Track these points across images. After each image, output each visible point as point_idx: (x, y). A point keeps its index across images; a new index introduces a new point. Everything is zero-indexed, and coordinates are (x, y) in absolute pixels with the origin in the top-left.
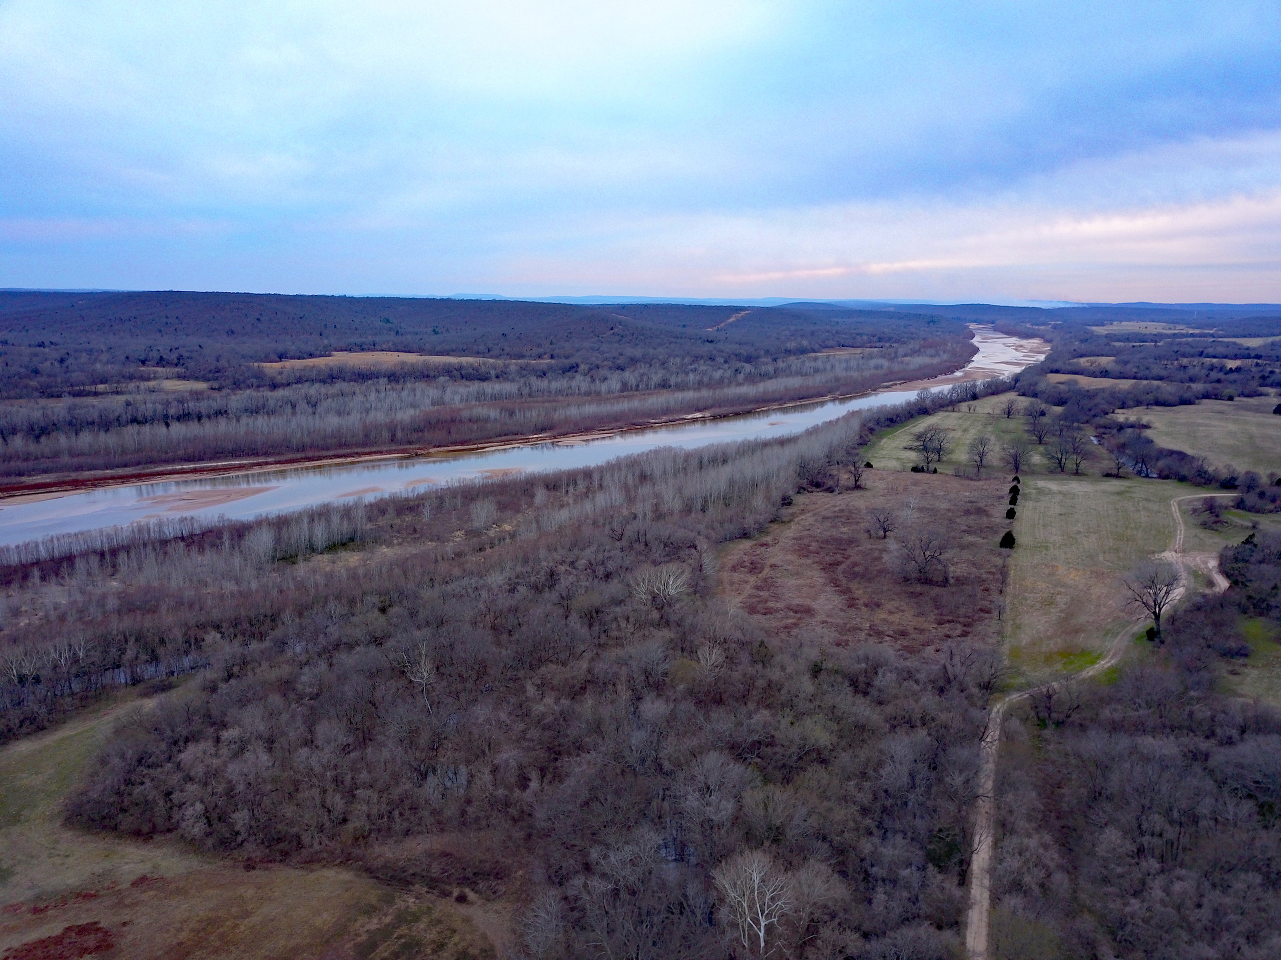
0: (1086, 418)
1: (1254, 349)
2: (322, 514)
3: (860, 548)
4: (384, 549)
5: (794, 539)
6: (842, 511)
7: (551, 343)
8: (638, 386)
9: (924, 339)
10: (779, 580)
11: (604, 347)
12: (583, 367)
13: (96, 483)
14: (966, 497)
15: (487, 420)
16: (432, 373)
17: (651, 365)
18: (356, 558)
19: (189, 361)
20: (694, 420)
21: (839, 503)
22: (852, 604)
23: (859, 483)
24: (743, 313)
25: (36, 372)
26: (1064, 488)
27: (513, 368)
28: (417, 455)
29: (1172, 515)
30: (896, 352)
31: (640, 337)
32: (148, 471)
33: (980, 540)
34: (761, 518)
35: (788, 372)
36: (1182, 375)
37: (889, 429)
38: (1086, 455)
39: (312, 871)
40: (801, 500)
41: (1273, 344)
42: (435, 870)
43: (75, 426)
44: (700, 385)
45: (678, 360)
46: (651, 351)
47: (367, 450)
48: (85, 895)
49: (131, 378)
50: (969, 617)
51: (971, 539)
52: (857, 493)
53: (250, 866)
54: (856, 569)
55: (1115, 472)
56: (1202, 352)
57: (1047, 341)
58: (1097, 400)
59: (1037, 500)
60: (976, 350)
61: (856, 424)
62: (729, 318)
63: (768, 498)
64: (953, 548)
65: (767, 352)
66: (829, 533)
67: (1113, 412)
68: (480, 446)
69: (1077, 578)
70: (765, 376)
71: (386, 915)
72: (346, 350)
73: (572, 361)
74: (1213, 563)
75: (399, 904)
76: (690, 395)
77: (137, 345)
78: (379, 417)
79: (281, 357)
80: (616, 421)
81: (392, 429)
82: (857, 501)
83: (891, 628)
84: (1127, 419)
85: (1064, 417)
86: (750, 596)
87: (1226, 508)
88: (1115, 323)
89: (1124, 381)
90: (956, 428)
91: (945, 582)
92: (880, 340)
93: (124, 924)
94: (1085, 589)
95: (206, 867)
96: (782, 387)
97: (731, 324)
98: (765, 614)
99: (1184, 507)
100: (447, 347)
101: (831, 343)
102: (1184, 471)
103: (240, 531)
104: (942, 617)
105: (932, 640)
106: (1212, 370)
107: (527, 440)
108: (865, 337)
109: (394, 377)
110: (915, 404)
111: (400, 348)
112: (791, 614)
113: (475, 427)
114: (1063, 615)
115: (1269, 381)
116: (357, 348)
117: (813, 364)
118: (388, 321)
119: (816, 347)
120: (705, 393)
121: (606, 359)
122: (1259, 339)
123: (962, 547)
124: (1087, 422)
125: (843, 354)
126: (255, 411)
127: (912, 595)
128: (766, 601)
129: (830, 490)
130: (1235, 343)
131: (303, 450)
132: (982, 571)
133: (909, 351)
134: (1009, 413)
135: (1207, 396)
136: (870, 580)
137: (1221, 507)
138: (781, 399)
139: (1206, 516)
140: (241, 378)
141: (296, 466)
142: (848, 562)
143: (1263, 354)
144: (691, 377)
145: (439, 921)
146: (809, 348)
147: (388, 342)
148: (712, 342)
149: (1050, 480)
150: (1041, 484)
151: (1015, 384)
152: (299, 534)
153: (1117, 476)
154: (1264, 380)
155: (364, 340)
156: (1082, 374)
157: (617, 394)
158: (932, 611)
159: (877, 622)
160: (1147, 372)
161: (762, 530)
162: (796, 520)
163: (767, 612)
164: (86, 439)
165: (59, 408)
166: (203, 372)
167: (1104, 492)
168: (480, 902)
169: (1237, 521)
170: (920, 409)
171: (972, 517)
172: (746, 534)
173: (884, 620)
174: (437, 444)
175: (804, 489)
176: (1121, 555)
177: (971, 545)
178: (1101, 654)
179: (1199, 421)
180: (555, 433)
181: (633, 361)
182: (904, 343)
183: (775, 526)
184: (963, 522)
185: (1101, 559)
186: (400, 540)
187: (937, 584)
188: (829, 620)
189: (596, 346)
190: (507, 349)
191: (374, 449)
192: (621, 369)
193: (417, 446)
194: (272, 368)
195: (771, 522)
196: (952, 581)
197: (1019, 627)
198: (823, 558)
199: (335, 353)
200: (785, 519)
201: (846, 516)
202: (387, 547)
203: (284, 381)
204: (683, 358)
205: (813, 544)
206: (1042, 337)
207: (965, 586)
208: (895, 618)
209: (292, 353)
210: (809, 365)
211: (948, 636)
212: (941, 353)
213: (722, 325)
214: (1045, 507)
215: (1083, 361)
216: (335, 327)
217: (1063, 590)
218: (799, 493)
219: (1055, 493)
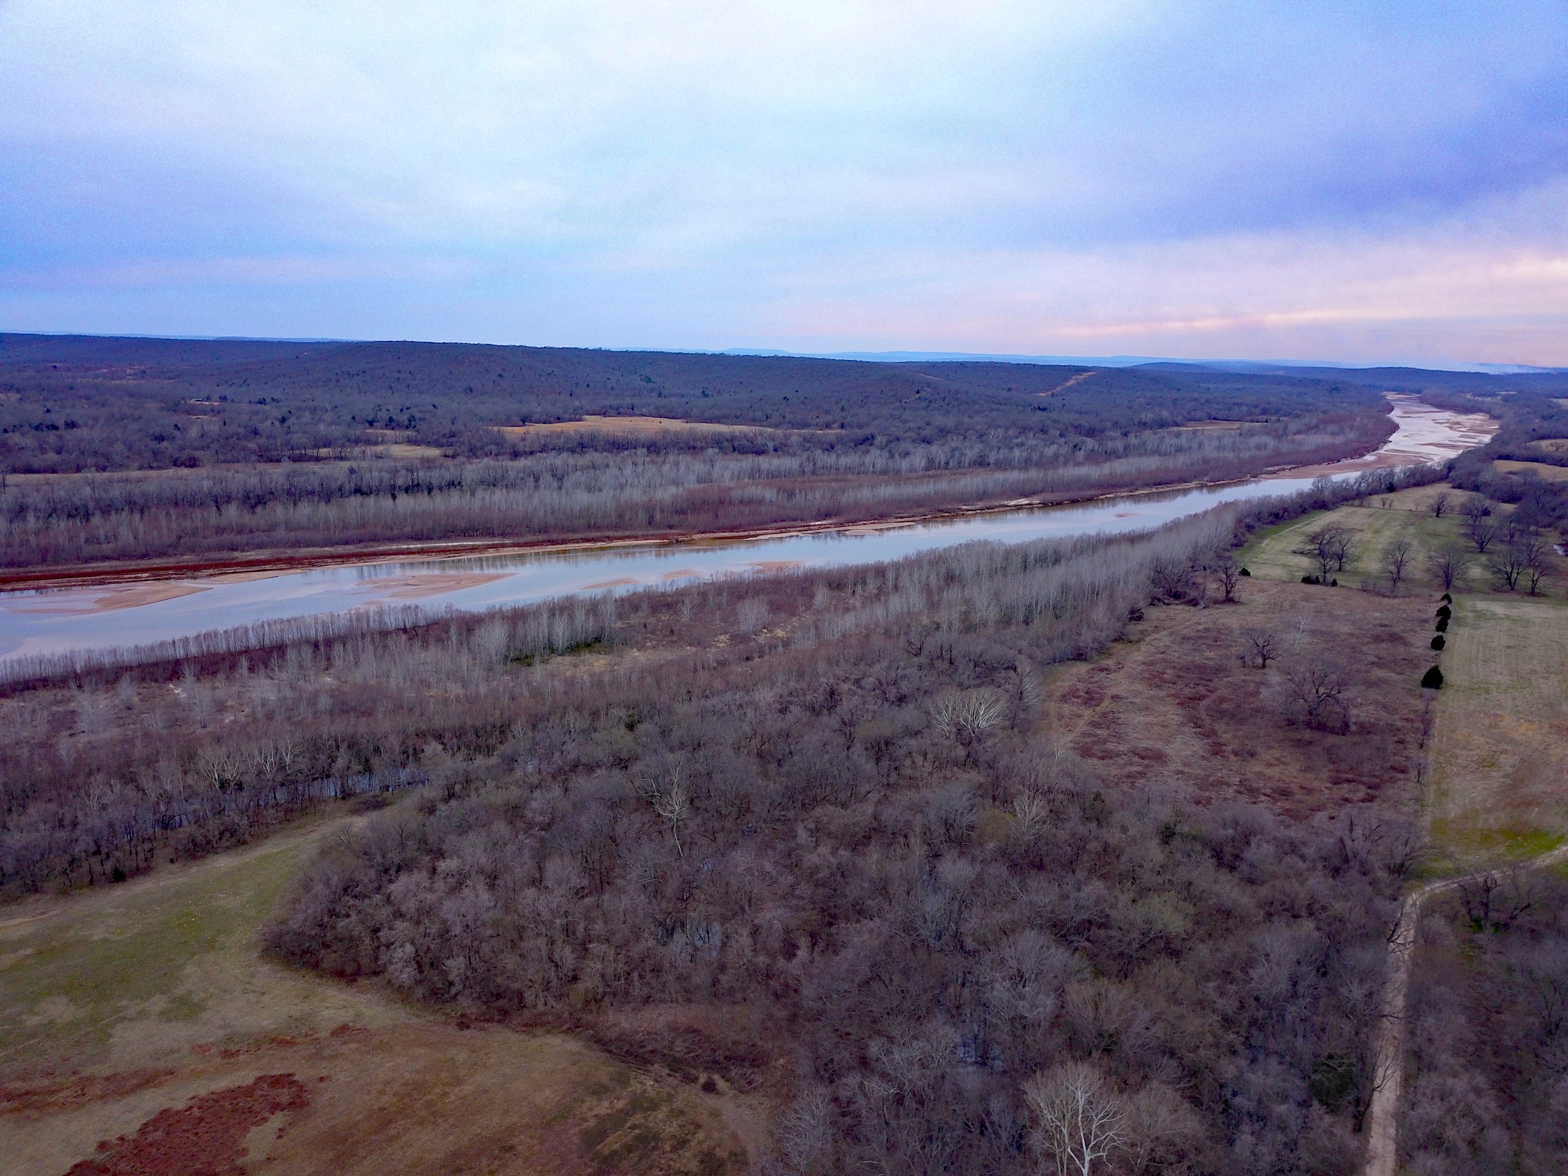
0: (1546, 520)
2: (564, 608)
3: (1230, 679)
4: (636, 653)
5: (1143, 663)
6: (1207, 630)
7: (843, 409)
8: (947, 463)
9: (1326, 412)
10: (1122, 716)
11: (907, 415)
12: (880, 439)
13: (312, 562)
14: (1376, 618)
15: (761, 502)
16: (699, 444)
17: (965, 438)
18: (602, 662)
19: (421, 423)
20: (1019, 508)
21: (1205, 619)
22: (1217, 750)
23: (1231, 595)
24: (1086, 375)
25: (256, 432)
26: (1514, 612)
27: (795, 439)
28: (677, 541)
30: (1285, 428)
31: (954, 403)
32: (371, 550)
33: (1394, 676)
34: (1102, 636)
35: (1142, 450)
37: (1274, 527)
38: (1547, 570)
39: (534, 1036)
40: (1154, 614)
42: (679, 1048)
43: (294, 495)
44: (1027, 464)
45: (1000, 432)
46: (966, 420)
47: (620, 534)
48: (280, 1041)
49: (357, 441)
50: (1377, 777)
51: (1381, 673)
52: (1228, 608)
53: (463, 1024)
54: (1224, 706)
57: (1494, 417)
59: (1476, 627)
60: (1395, 428)
61: (1229, 519)
62: (1067, 380)
63: (1112, 609)
64: (1356, 685)
65: (1115, 424)
66: (1190, 658)
68: (752, 533)
69: (1530, 733)
70: (1112, 455)
71: (618, 1098)
72: (600, 414)
73: (867, 431)
75: (635, 1086)
76: (1014, 476)
77: (364, 403)
78: (635, 494)
79: (525, 420)
80: (919, 506)
81: (650, 509)
82: (1227, 618)
83: (1269, 785)
85: (1516, 518)
86: (1084, 734)
90: (1365, 528)
91: (1344, 729)
92: (1264, 412)
93: (322, 1079)
94: (1541, 748)
95: (415, 1021)
96: (1134, 469)
97: (1070, 388)
98: (1102, 758)
100: (717, 413)
101: (1199, 414)
103: (470, 624)
104: (1339, 775)
105: (1325, 804)
107: (808, 528)
108: (1244, 409)
109: (655, 447)
110: (1310, 495)
111: (662, 413)
112: (1137, 759)
113: (747, 510)
114: (1508, 781)
116: (613, 412)
117: (1174, 441)
118: (649, 380)
119: (1179, 419)
120: (1033, 474)
121: (909, 430)
123: (1369, 684)
124: (1550, 526)
125: (1215, 429)
126: (492, 483)
127: (1299, 743)
128: (1105, 742)
129: (1193, 603)
131: (546, 532)
132: (1396, 717)
133: (1303, 427)
134: (1438, 511)
136: (1242, 721)
138: (1132, 484)
140: (478, 444)
141: (537, 549)
142: (1213, 697)
144: (1017, 453)
145: (681, 1112)
146: (1170, 420)
147: (649, 405)
148: (1044, 409)
149: (1494, 600)
150: (1481, 605)
151: (1448, 473)
152: (536, 631)
155: (621, 402)
156: (1544, 462)
157: (921, 473)
158: (1325, 766)
159: (1249, 776)
161: (1103, 650)
162: (1147, 639)
163: (1106, 756)
164: (304, 510)
165: (277, 474)
166: (435, 437)
168: (731, 1093)
170: (1315, 502)
171: (1384, 645)
172: (1081, 655)
173: (1260, 774)
174: (702, 530)
175: (1159, 600)
177: (1381, 682)
178: (1560, 838)
180: (842, 520)
181: (943, 432)
182: (1298, 416)
183: (1119, 646)
184: (1371, 651)
186: (654, 643)
187: (1333, 731)
188: (1186, 770)
189: (898, 413)
190: (789, 416)
191: (628, 533)
192: (927, 441)
193: (678, 531)
194: (513, 433)
195: (1116, 640)
196: (1353, 728)
197: (1445, 794)
198: (1181, 689)
199: (586, 417)
200: (1132, 638)
201: (1215, 637)
202: (639, 650)
203: (527, 449)
204: (1007, 429)
205: (1168, 671)
206: (1488, 412)
207: (1372, 736)
208: (1275, 772)
209: (537, 416)
210: (1170, 442)
211: (1347, 800)
212: (1347, 430)
213: (1058, 389)
214: (1486, 636)
215: (1545, 444)
216: (588, 385)
217: (1509, 748)
218: (1152, 604)
219: (1501, 618)
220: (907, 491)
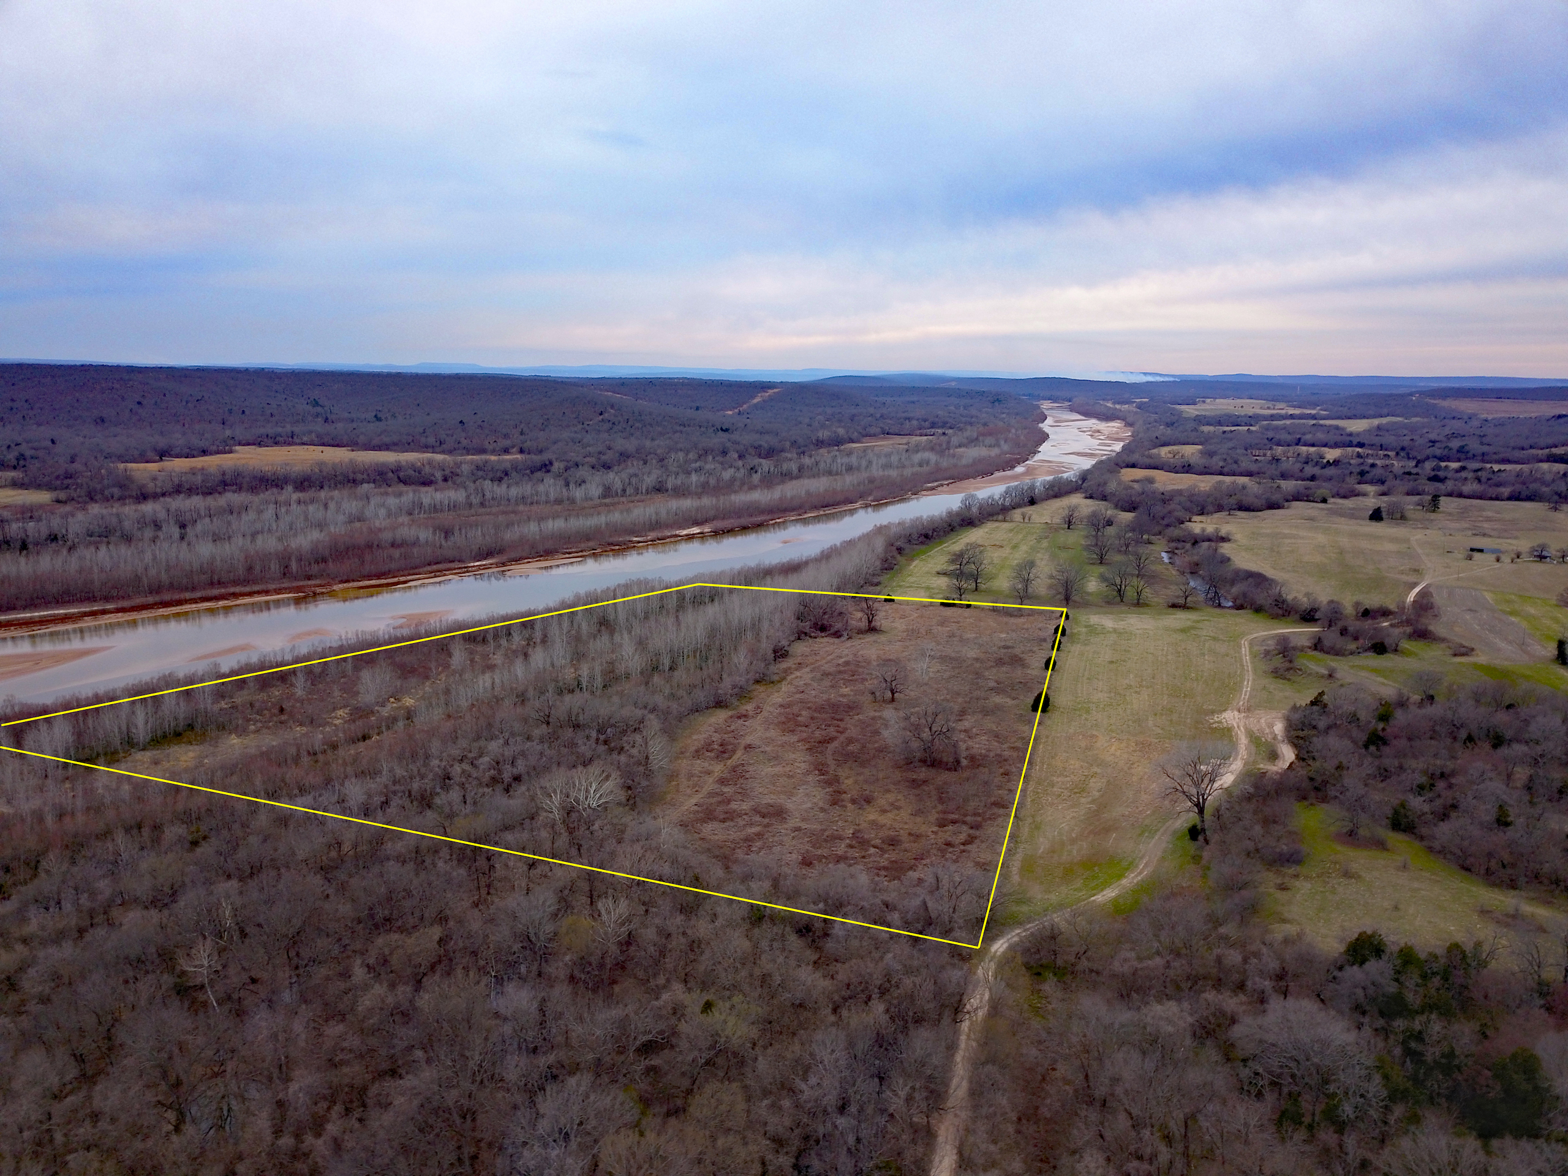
0: (1157, 529)
1: (1358, 434)
3: (861, 717)
4: (234, 740)
5: (781, 706)
6: (847, 663)
7: (522, 433)
8: (624, 490)
9: (985, 424)
10: (751, 768)
11: (588, 439)
12: (557, 466)
14: (1001, 640)
15: (416, 543)
16: (359, 477)
17: (645, 463)
18: (191, 754)
19: (33, 461)
20: (690, 538)
21: (846, 652)
22: (835, 801)
23: (873, 624)
24: (771, 392)
26: (1121, 625)
27: (466, 467)
28: (315, 594)
29: (1241, 660)
30: (949, 442)
31: (637, 425)
33: (1010, 702)
34: (741, 680)
35: (814, 472)
36: (1273, 470)
37: (923, 547)
38: (1152, 579)
40: (800, 648)
41: (1379, 428)
44: (705, 489)
45: (681, 455)
46: (648, 443)
47: (247, 589)
50: (979, 815)
51: (998, 699)
52: (870, 638)
54: (850, 748)
55: (1181, 601)
56: (1300, 439)
57: (1129, 424)
58: (1173, 506)
59: (1086, 643)
60: (1045, 437)
61: (880, 544)
62: (753, 397)
63: (753, 652)
64: (974, 713)
65: (794, 443)
66: (825, 697)
67: (1190, 521)
68: (402, 579)
69: (1118, 753)
70: (787, 476)
72: (254, 444)
73: (545, 457)
74: (1279, 728)
76: (689, 503)
78: (269, 544)
79: (163, 454)
80: (588, 540)
81: (284, 560)
82: (869, 648)
83: (880, 835)
84: (1203, 530)
85: (1132, 527)
86: (711, 795)
87: (1302, 649)
88: (1208, 400)
89: (1208, 477)
90: (1005, 543)
91: (956, 764)
92: (933, 425)
94: (1126, 768)
96: (803, 493)
97: (755, 405)
98: (724, 821)
99: (1256, 648)
100: (386, 439)
101: (872, 430)
102: (1261, 598)
104: (946, 816)
105: (928, 852)
106: (1307, 463)
107: (467, 570)
108: (915, 423)
109: (304, 483)
110: (958, 514)
111: (326, 440)
112: (758, 818)
113: (396, 553)
114: (1094, 807)
115: (1368, 477)
116: (270, 441)
117: (846, 460)
118: (316, 403)
119: (854, 435)
120: (707, 501)
121: (589, 455)
122: (1365, 421)
123: (986, 712)
124: (1160, 533)
125: (885, 444)
126: (103, 535)
127: (915, 784)
128: (729, 801)
129: (837, 635)
130: (1337, 428)
131: (158, 593)
132: (1005, 746)
133: (965, 441)
134: (1069, 523)
135: (1297, 497)
136: (863, 764)
137: (1294, 648)
138: (800, 508)
139: (1278, 662)
140: (99, 487)
141: (145, 614)
142: (842, 738)
143: (1366, 442)
144: (694, 478)
146: (846, 436)
147: (311, 432)
148: (727, 430)
149: (1105, 613)
150: (1095, 619)
151: (1084, 484)
152: (110, 728)
153: (1184, 607)
154: (1363, 476)
155: (280, 430)
156: (1162, 469)
157: (597, 501)
158: (935, 807)
159: (864, 825)
160: (1235, 466)
161: (743, 694)
162: (789, 678)
163: (730, 817)
166: (47, 479)
167: (1167, 629)
169: (1313, 667)
170: (963, 520)
171: (1004, 669)
172: (721, 702)
173: (873, 823)
174: (345, 578)
175: (806, 634)
176: (1175, 717)
177: (998, 708)
178: (1131, 863)
179: (1286, 531)
180: (504, 558)
181: (624, 456)
182: (961, 430)
183: (760, 688)
184: (992, 675)
185: (1150, 723)
186: (259, 725)
187: (946, 767)
188: (804, 825)
189: (579, 436)
190: (464, 442)
191: (256, 588)
192: (607, 467)
193: (318, 582)
194: (143, 471)
195: (757, 682)
196: (964, 762)
197: (1038, 827)
198: (813, 732)
199: (237, 448)
200: (776, 678)
201: (851, 671)
202: (239, 736)
203: (159, 490)
204: (687, 453)
205: (804, 713)
206: (1123, 419)
207: (981, 768)
208: (885, 820)
209: (177, 450)
210: (842, 460)
211: (949, 844)
212: (1002, 442)
213: (745, 406)
214: (1094, 652)
215: (1164, 452)
216: (243, 412)
217: (1099, 771)
218: (799, 639)
219: (1109, 632)
220: (578, 524)
